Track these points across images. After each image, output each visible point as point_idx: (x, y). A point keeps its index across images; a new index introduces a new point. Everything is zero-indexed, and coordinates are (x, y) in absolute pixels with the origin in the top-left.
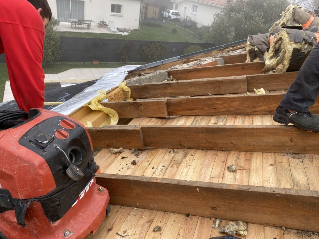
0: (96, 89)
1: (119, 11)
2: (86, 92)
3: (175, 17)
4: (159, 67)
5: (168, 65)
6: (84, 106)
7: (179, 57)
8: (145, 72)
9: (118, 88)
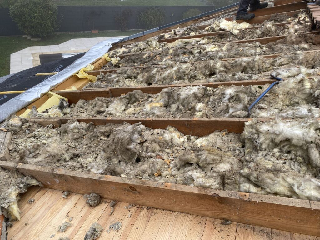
0: (84, 61)
2: (76, 64)
4: (140, 39)
5: (148, 36)
6: (73, 75)
7: (158, 28)
8: (127, 44)
9: (102, 59)
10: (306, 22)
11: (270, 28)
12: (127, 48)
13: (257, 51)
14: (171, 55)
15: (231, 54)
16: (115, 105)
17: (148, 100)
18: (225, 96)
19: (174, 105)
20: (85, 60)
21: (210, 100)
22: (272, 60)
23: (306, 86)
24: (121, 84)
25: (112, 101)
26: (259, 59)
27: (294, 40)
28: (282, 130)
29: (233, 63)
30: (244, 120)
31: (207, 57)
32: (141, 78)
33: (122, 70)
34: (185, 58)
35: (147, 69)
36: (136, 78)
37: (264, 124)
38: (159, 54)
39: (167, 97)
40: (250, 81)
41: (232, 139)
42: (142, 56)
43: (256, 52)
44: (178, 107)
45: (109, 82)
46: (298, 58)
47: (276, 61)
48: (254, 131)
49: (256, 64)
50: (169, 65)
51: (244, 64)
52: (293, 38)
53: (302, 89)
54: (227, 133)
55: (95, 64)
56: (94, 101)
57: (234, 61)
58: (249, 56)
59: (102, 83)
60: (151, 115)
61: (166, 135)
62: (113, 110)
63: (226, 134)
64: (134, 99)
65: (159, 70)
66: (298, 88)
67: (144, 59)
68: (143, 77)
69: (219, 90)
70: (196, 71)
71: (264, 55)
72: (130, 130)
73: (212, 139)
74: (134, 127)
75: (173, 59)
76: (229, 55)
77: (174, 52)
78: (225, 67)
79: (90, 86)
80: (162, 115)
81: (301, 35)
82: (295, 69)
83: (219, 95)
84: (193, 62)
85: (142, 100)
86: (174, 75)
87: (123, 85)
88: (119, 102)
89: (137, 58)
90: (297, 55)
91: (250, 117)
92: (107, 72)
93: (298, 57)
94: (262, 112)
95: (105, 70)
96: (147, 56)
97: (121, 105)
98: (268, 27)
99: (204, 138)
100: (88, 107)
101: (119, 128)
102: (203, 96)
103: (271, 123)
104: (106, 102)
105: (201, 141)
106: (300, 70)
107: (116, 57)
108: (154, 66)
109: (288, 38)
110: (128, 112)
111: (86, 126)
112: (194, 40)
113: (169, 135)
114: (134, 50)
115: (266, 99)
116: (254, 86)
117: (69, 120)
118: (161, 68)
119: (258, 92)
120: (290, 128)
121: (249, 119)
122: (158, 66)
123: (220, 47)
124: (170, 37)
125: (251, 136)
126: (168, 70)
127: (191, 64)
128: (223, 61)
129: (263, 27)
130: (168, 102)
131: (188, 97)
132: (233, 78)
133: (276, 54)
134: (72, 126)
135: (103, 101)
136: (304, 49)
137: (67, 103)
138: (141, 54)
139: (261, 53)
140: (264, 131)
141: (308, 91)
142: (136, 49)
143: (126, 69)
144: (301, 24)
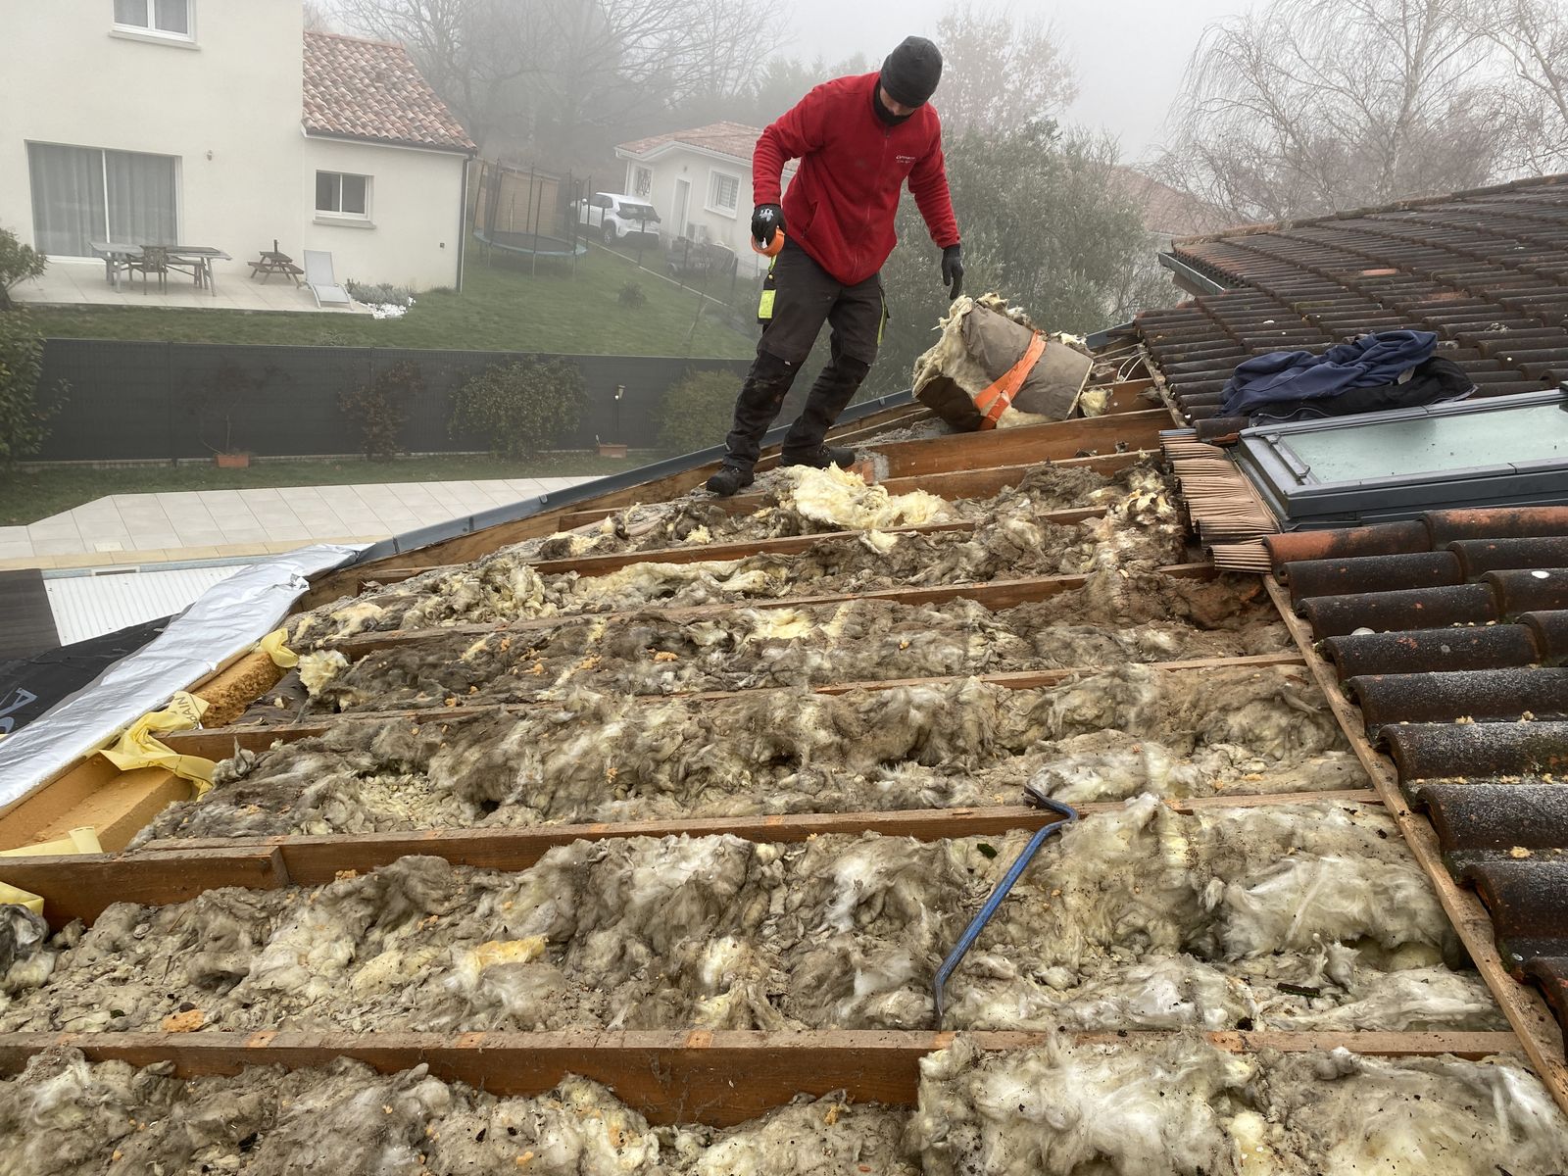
0: (156, 670)
1: (356, 203)
2: (109, 686)
3: (637, 227)
4: (451, 547)
5: (492, 536)
6: (89, 754)
7: (544, 497)
8: (385, 572)
9: (253, 658)
10: (1159, 521)
11: (1021, 534)
12: (382, 603)
13: (972, 652)
14: (598, 649)
15: (863, 660)
16: (302, 936)
17: (474, 910)
18: (836, 891)
19: (601, 936)
20: (160, 666)
21: (772, 909)
22: (1032, 698)
23: (1169, 850)
24: (339, 812)
25: (284, 908)
26: (981, 695)
27: (1118, 601)
28: (1075, 1104)
29: (870, 711)
30: (918, 1046)
31: (761, 672)
32: (444, 775)
33: (349, 734)
34: (662, 671)
35: (479, 729)
36: (419, 768)
37: (1004, 1069)
38: (542, 645)
39: (567, 893)
40: (943, 814)
41: (868, 1144)
42: (456, 653)
43: (966, 658)
44: (623, 949)
45: (277, 800)
46: (1135, 698)
47: (1051, 703)
48: (961, 1111)
49: (968, 717)
50: (584, 708)
51: (917, 717)
52: (1114, 593)
53: (1155, 867)
54: (848, 1110)
55: (213, 690)
56: (186, 914)
57: (873, 700)
58: (940, 674)
59: (241, 812)
60: (482, 1016)
61: (552, 1138)
62: (287, 968)
63: (842, 1114)
64: (399, 904)
65: (537, 735)
66: (1139, 861)
67: (467, 665)
68: (453, 770)
69: (813, 857)
70: (708, 748)
71: (1003, 670)
72: (368, 1116)
73: (777, 1147)
74: (390, 1101)
75: (607, 674)
76: (852, 665)
77: (609, 634)
78: (837, 726)
79: (176, 828)
80: (537, 1009)
81: (1141, 584)
82: (1122, 763)
83: (813, 886)
84: (697, 698)
85: (441, 910)
86: (608, 762)
87: (352, 815)
88: (322, 914)
89: (431, 659)
90: (1131, 685)
91: (944, 1025)
92: (272, 736)
93: (1137, 695)
94: (995, 999)
95: (264, 729)
96: (482, 651)
97: (335, 932)
98: (1015, 532)
99: (739, 1141)
100: (152, 947)
101: (310, 1104)
102: (737, 893)
103: (1033, 1066)
104: (252, 918)
105: (728, 1159)
106: (1144, 764)
107: (327, 648)
108: (512, 707)
109: (1094, 589)
110: (366, 979)
111: (129, 1087)
112: (706, 569)
113: (570, 1135)
114: (418, 613)
115: (1012, 914)
116: (959, 842)
117: (38, 1051)
118: (546, 721)
119: (979, 872)
120: (1111, 1096)
121: (941, 1040)
122: (533, 713)
123: (816, 619)
124: (596, 548)
125: (949, 1137)
126: (578, 737)
127: (689, 706)
128: (828, 698)
129: (993, 530)
130: (575, 919)
131: (667, 897)
132: (874, 795)
133: (1048, 668)
134: (48, 1092)
135: (239, 913)
136: (1160, 653)
137: (35, 926)
138: (451, 641)
139: (988, 662)
140: (1001, 1110)
141: (1178, 878)
142: (428, 610)
143: (373, 722)
144: (1141, 527)
